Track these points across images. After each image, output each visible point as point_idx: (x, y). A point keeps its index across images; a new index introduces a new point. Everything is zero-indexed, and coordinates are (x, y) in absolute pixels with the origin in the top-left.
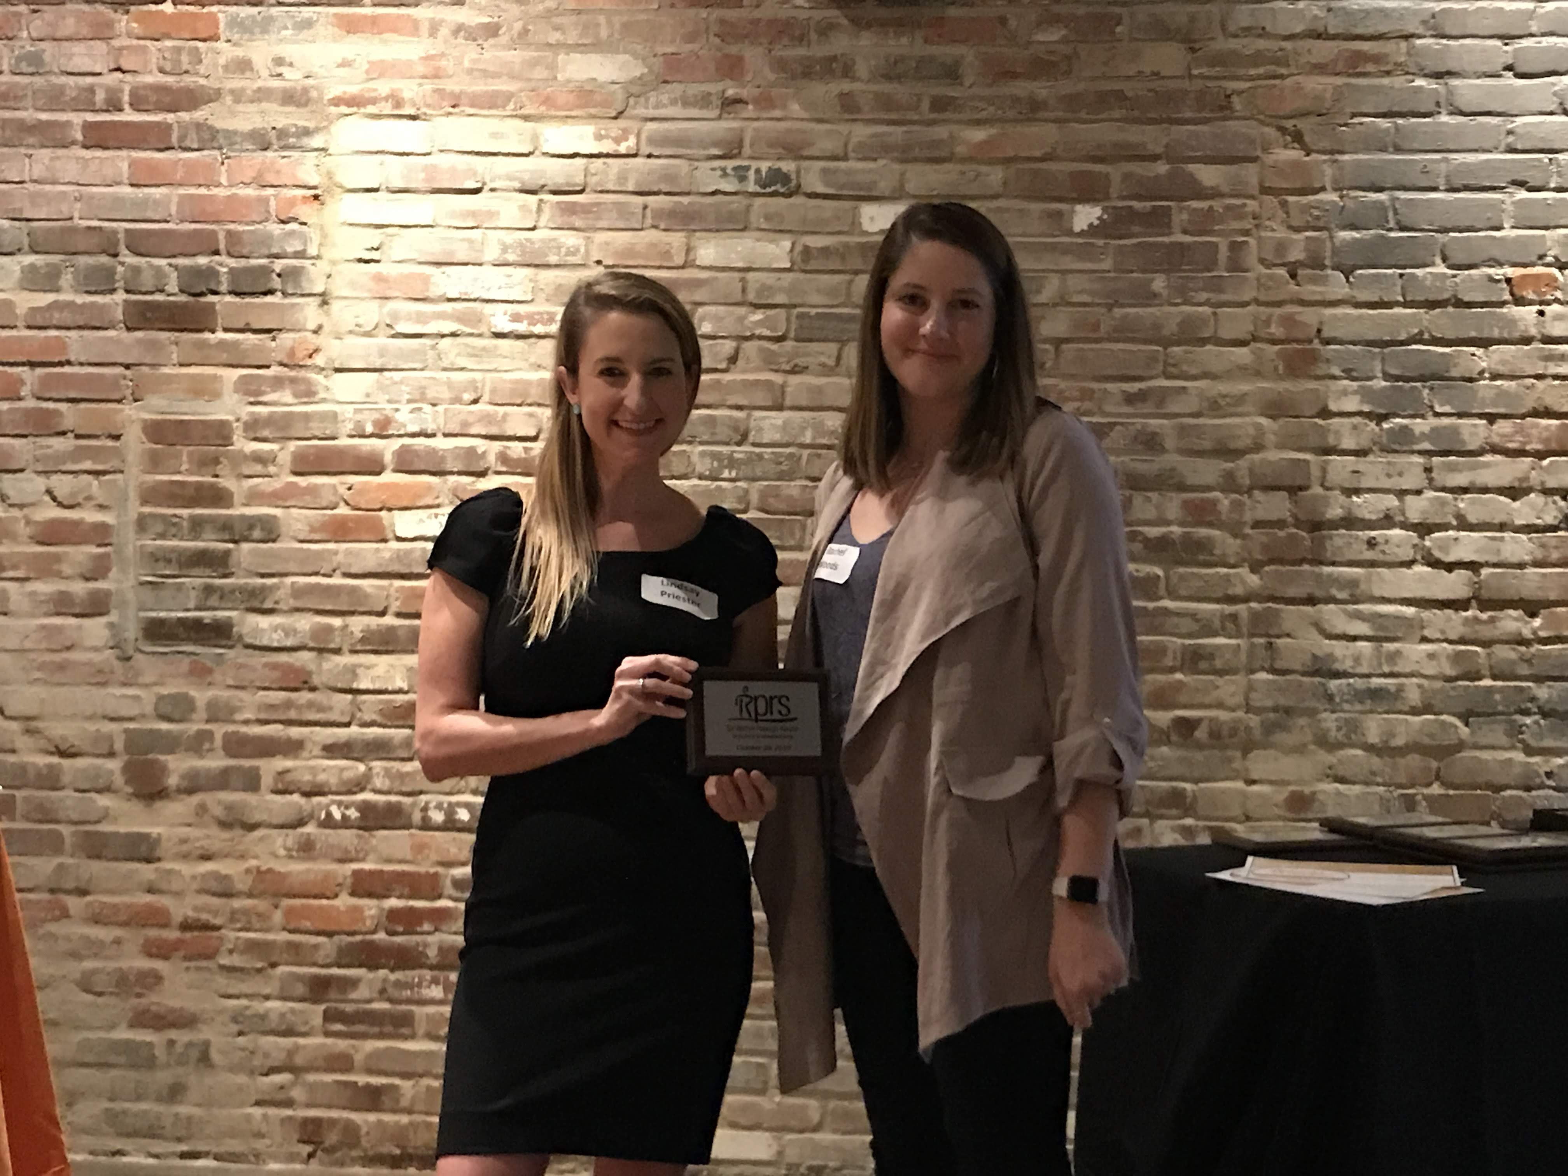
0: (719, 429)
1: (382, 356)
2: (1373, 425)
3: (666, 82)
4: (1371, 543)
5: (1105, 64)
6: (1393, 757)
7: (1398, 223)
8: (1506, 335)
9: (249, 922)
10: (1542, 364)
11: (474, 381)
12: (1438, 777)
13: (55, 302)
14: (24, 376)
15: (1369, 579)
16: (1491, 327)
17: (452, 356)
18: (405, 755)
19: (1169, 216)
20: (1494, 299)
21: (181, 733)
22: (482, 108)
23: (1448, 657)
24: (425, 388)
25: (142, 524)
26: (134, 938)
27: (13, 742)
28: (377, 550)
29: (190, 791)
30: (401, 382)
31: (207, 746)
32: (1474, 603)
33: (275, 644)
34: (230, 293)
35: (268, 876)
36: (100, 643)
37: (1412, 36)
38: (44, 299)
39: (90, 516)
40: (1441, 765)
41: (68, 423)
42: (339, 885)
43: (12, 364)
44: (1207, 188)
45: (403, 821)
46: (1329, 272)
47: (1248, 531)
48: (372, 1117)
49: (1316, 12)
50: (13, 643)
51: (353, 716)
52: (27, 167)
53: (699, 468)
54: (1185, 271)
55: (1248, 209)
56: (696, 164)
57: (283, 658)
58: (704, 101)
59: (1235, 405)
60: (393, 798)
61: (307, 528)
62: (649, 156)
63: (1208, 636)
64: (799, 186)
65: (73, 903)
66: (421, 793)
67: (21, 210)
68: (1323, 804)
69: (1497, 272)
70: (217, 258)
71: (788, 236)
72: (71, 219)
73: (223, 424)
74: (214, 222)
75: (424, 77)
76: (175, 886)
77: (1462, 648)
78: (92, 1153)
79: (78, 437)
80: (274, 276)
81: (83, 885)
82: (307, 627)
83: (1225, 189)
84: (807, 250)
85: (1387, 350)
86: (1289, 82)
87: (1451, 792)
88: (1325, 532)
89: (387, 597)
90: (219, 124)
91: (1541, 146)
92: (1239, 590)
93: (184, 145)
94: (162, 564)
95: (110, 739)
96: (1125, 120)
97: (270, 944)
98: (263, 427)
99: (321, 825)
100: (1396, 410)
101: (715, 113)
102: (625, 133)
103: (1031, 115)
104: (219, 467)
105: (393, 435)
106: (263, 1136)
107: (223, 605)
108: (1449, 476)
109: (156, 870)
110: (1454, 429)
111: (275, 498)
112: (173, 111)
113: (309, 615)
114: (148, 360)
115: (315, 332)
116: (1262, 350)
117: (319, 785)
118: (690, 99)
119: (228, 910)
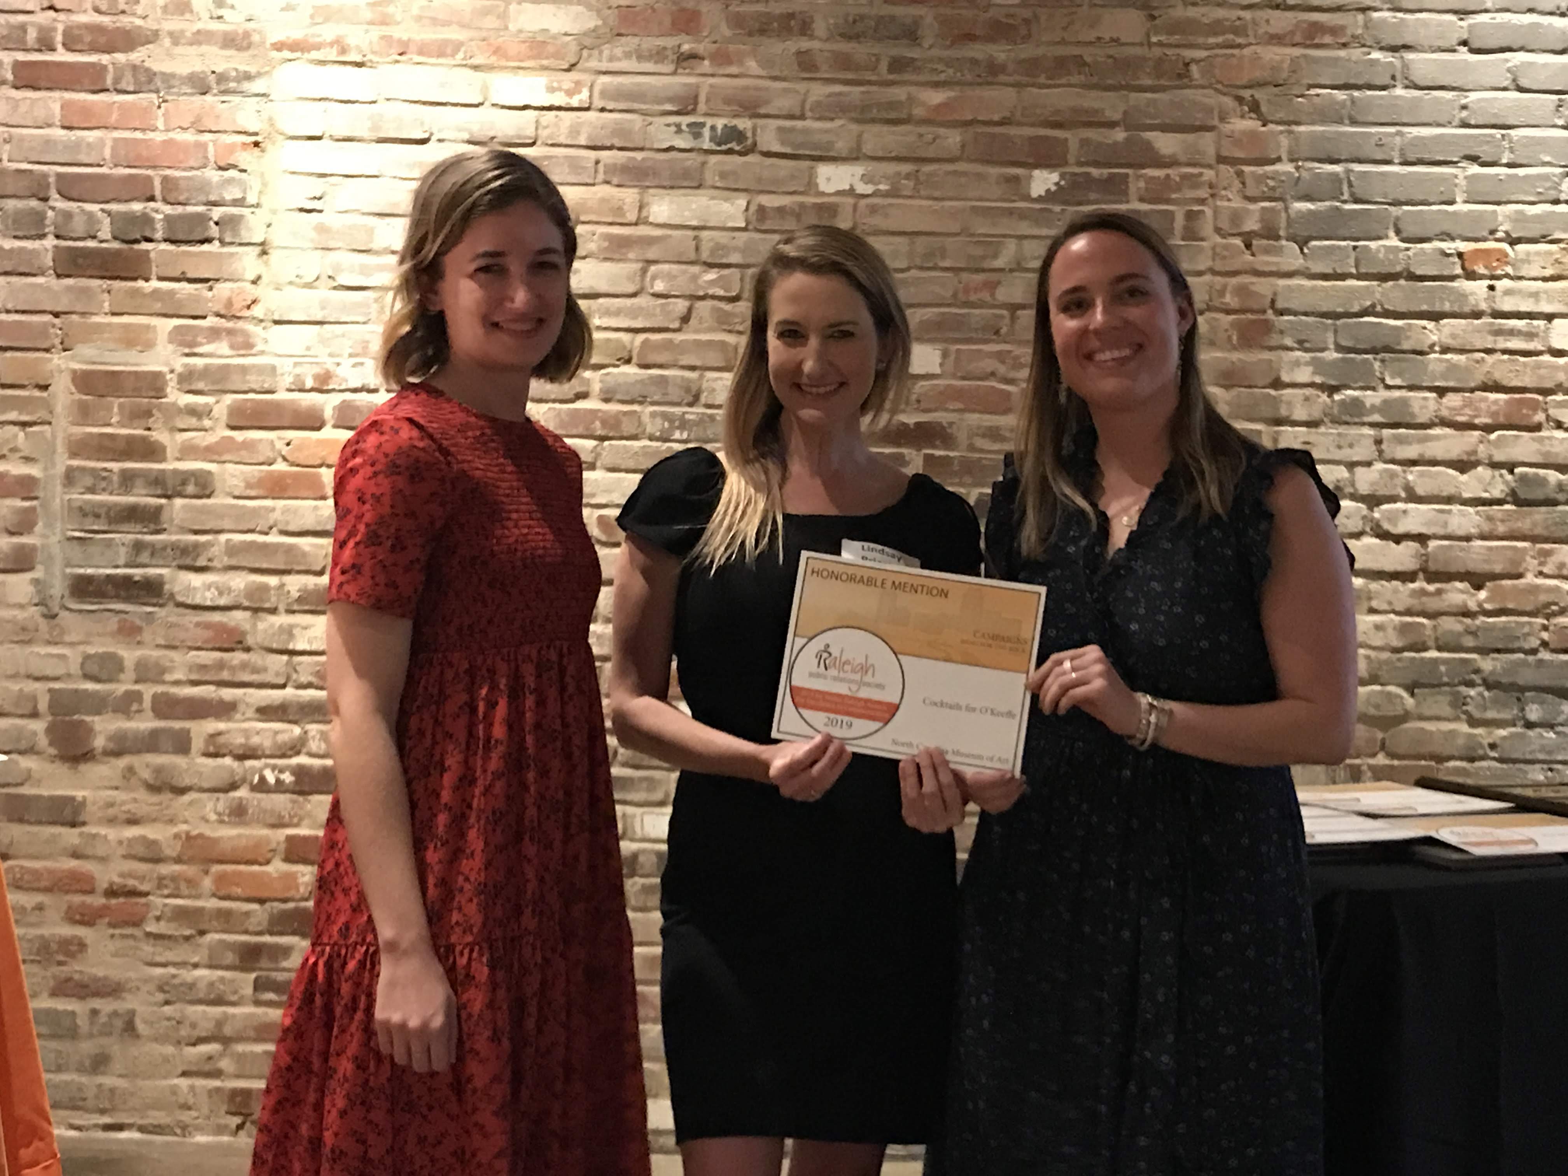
0: (670, 389)
1: (323, 308)
2: (1324, 397)
3: (619, 35)
5: (1065, 29)
7: (1352, 194)
8: (1456, 309)
9: (177, 888)
10: (1490, 338)
12: (1383, 747)
16: (1442, 300)
19: (1126, 183)
20: (1446, 273)
21: (110, 693)
22: (430, 56)
23: (1395, 628)
24: (367, 342)
25: (70, 478)
26: (55, 904)
28: (316, 508)
29: (117, 753)
30: (343, 336)
31: (135, 707)
32: (1421, 575)
33: (209, 603)
34: (165, 240)
35: (200, 841)
36: (24, 601)
37: (1369, 8)
39: (16, 469)
40: (1386, 735)
42: (273, 850)
44: (1164, 156)
46: (1284, 242)
51: (288, 678)
53: (649, 429)
55: (1205, 178)
56: (650, 119)
57: (217, 617)
58: (659, 55)
61: (242, 484)
62: (603, 110)
64: (755, 144)
69: (1449, 246)
70: (152, 204)
71: (743, 194)
73: (157, 375)
74: (149, 167)
75: (371, 23)
76: (100, 851)
77: (1408, 619)
79: (3, 386)
80: (212, 223)
81: (3, 850)
82: (242, 586)
83: (1183, 158)
84: (761, 209)
85: (1339, 322)
86: (1246, 51)
87: (1396, 763)
90: (156, 67)
91: (1493, 121)
93: (119, 87)
94: (90, 519)
95: (34, 699)
96: (1084, 86)
97: (199, 912)
98: (199, 379)
99: (254, 788)
100: (1347, 382)
101: (669, 68)
102: (578, 84)
103: (990, 79)
104: (151, 420)
105: (333, 390)
106: (189, 1108)
107: (154, 562)
108: (1399, 448)
109: (81, 834)
110: (1404, 402)
111: (210, 453)
112: (109, 52)
113: (244, 574)
114: (78, 309)
115: (253, 282)
116: (1217, 320)
117: (252, 748)
118: (645, 53)
119: (155, 876)
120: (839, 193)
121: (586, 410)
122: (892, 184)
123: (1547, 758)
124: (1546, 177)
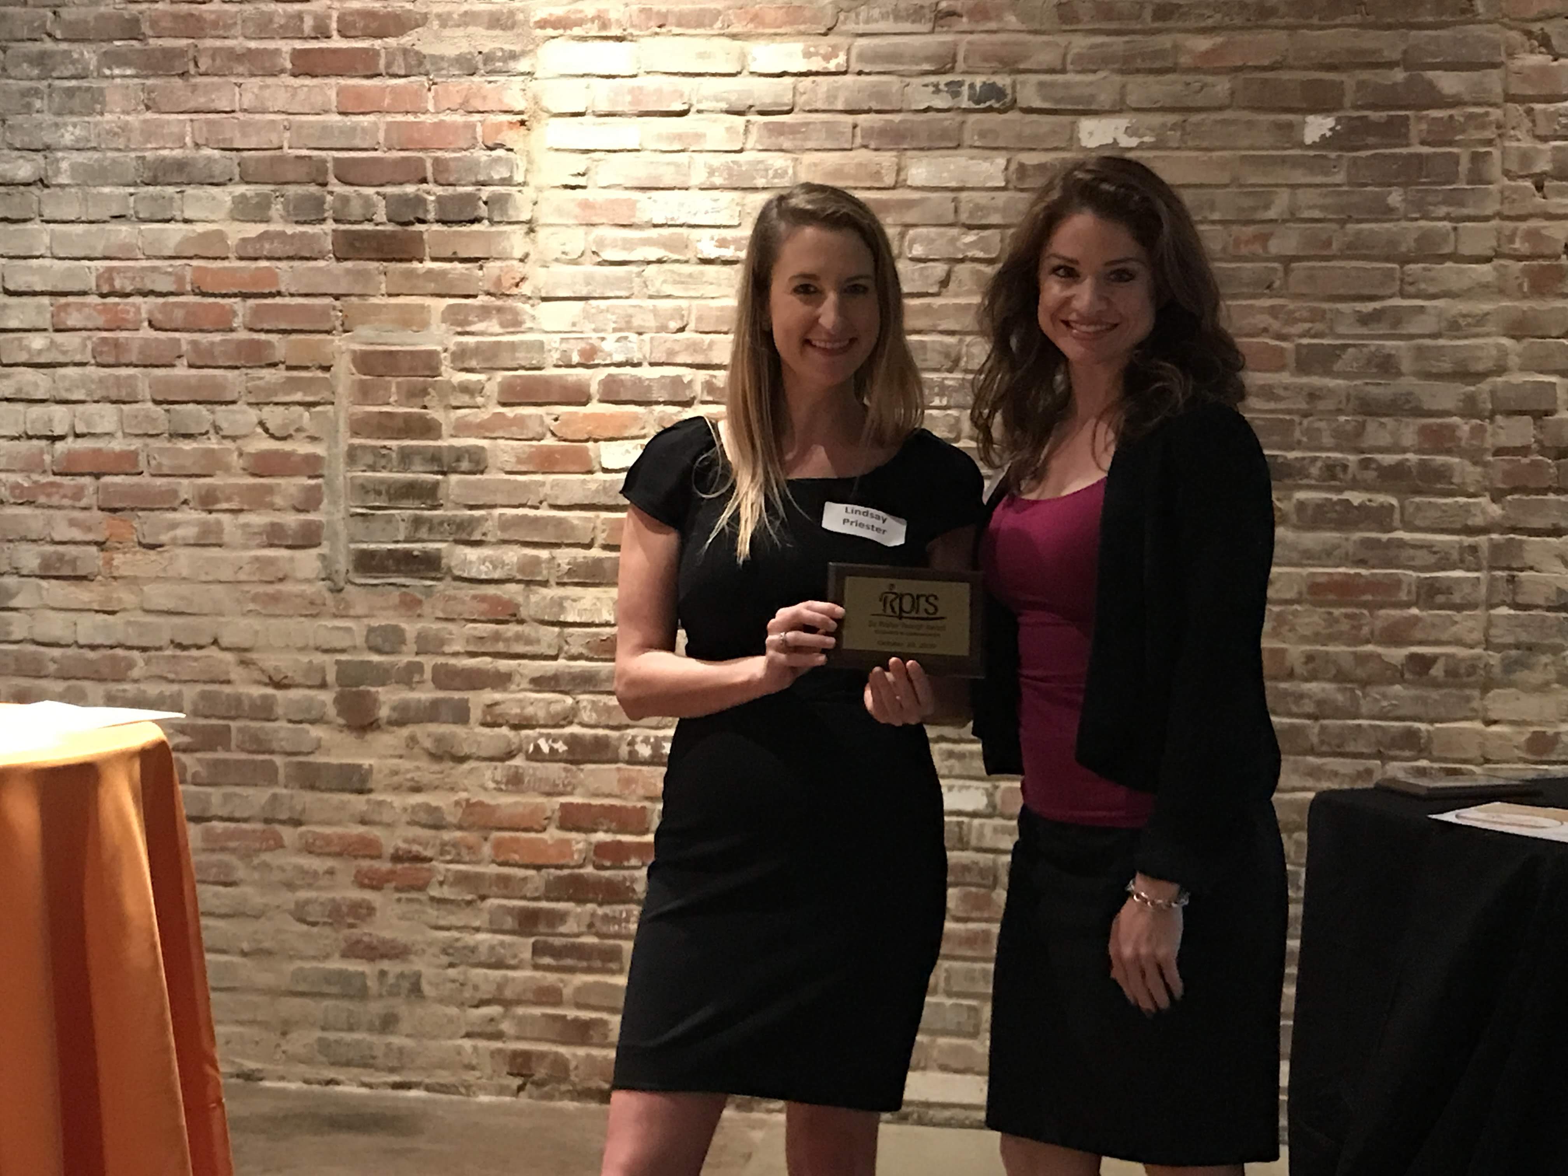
0: (931, 355)
1: (589, 284)
9: (459, 854)
11: (680, 309)
13: (266, 232)
14: (236, 307)
17: (658, 283)
19: (1407, 126)
21: (393, 665)
22: (689, 27)
24: (631, 316)
25: (352, 455)
26: (345, 869)
27: (228, 673)
28: (584, 482)
29: (400, 723)
30: (607, 311)
31: (416, 678)
33: (483, 577)
34: (437, 221)
35: (478, 809)
36: (313, 576)
38: (254, 230)
39: (302, 448)
41: (279, 356)
42: (548, 818)
43: (224, 296)
44: (1447, 96)
45: (610, 755)
47: (1490, 458)
48: (581, 1052)
50: (226, 574)
51: (560, 649)
52: (237, 96)
54: (1424, 184)
55: (1492, 118)
56: (908, 80)
57: (491, 590)
58: (916, 14)
59: (1476, 326)
60: (601, 732)
61: (513, 460)
62: (860, 73)
63: (1444, 569)
64: (1015, 101)
65: (288, 834)
66: (627, 727)
67: (231, 140)
70: (424, 186)
71: (1004, 153)
72: (281, 148)
73: (432, 354)
74: (421, 150)
76: (386, 817)
78: (307, 1082)
79: (289, 368)
80: (481, 203)
81: (296, 816)
82: (515, 559)
83: (1467, 98)
84: (1022, 167)
89: (594, 528)
90: (426, 50)
92: (1478, 521)
93: (391, 71)
94: (372, 496)
95: (323, 670)
96: (1360, 26)
97: (479, 876)
98: (471, 357)
99: (530, 758)
101: (926, 27)
102: (835, 50)
103: (1260, 23)
104: (427, 398)
105: (599, 365)
106: (473, 1068)
107: (432, 537)
109: (368, 801)
111: (482, 429)
112: (381, 37)
113: (516, 547)
114: (357, 290)
115: (521, 260)
116: (1506, 267)
117: (527, 718)
118: (904, 14)
119: (438, 842)
120: (1101, 147)
122: (1157, 136)
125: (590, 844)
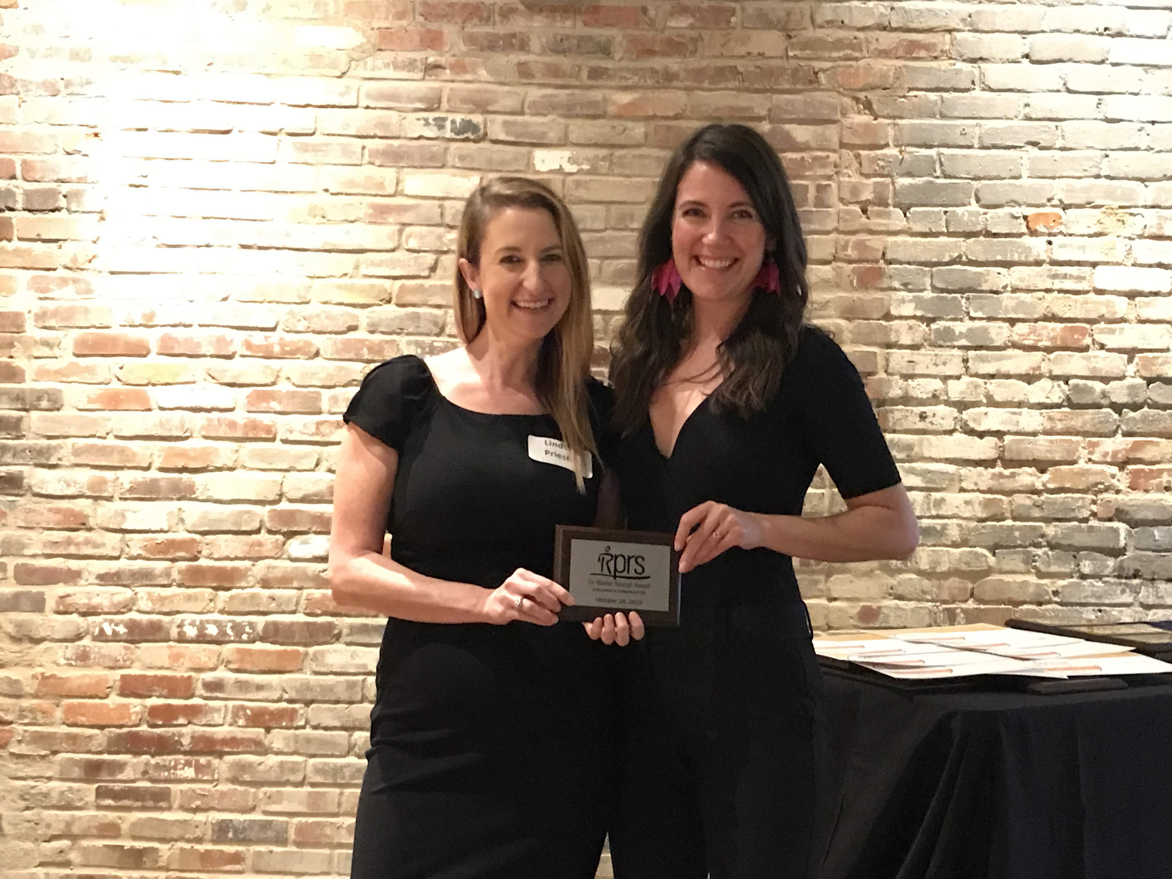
0: (422, 323)
1: (150, 262)
2: (924, 326)
3: (380, 50)
4: (923, 417)
5: (723, 46)
6: (939, 580)
7: (943, 172)
8: (1023, 258)
9: (35, 718)
10: (1049, 281)
11: (224, 284)
12: (972, 595)
15: (921, 444)
16: (1012, 252)
17: (206, 263)
18: (166, 582)
20: (1014, 232)
22: (233, 66)
23: (980, 503)
24: (184, 288)
28: (144, 418)
32: (999, 463)
33: (58, 493)
34: (24, 210)
35: (52, 680)
37: (954, 30)
40: (975, 585)
42: (111, 687)
44: (799, 143)
45: (162, 635)
46: (891, 209)
48: (135, 874)
49: (882, 10)
51: (122, 551)
55: (830, 160)
56: (403, 115)
57: (64, 504)
58: (411, 65)
59: (820, 310)
60: (155, 617)
61: (86, 399)
62: (368, 107)
64: (486, 134)
66: (178, 612)
68: (887, 616)
69: (1017, 211)
70: (14, 182)
71: (477, 173)
73: (18, 315)
74: (12, 153)
77: (991, 496)
80: (61, 196)
82: (86, 479)
83: (813, 144)
85: (934, 269)
86: (862, 63)
87: (982, 607)
88: (887, 408)
89: (152, 454)
90: (17, 75)
91: (1049, 115)
96: (739, 90)
97: (51, 736)
98: (50, 318)
99: (95, 639)
100: (941, 315)
101: (419, 75)
102: (348, 88)
103: (666, 84)
104: (14, 350)
105: (156, 326)
107: (16, 462)
108: (981, 365)
110: (985, 330)
111: (59, 375)
113: (87, 470)
115: (94, 242)
116: (841, 268)
117: (94, 607)
118: (400, 64)
119: (17, 708)
120: (551, 172)
121: (356, 340)
122: (592, 165)
123: (1098, 601)
124: (1090, 159)
125: (145, 707)
